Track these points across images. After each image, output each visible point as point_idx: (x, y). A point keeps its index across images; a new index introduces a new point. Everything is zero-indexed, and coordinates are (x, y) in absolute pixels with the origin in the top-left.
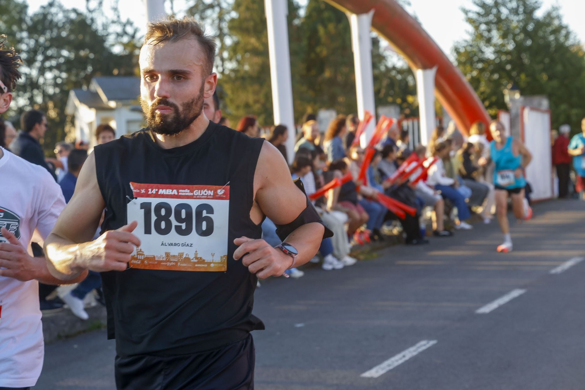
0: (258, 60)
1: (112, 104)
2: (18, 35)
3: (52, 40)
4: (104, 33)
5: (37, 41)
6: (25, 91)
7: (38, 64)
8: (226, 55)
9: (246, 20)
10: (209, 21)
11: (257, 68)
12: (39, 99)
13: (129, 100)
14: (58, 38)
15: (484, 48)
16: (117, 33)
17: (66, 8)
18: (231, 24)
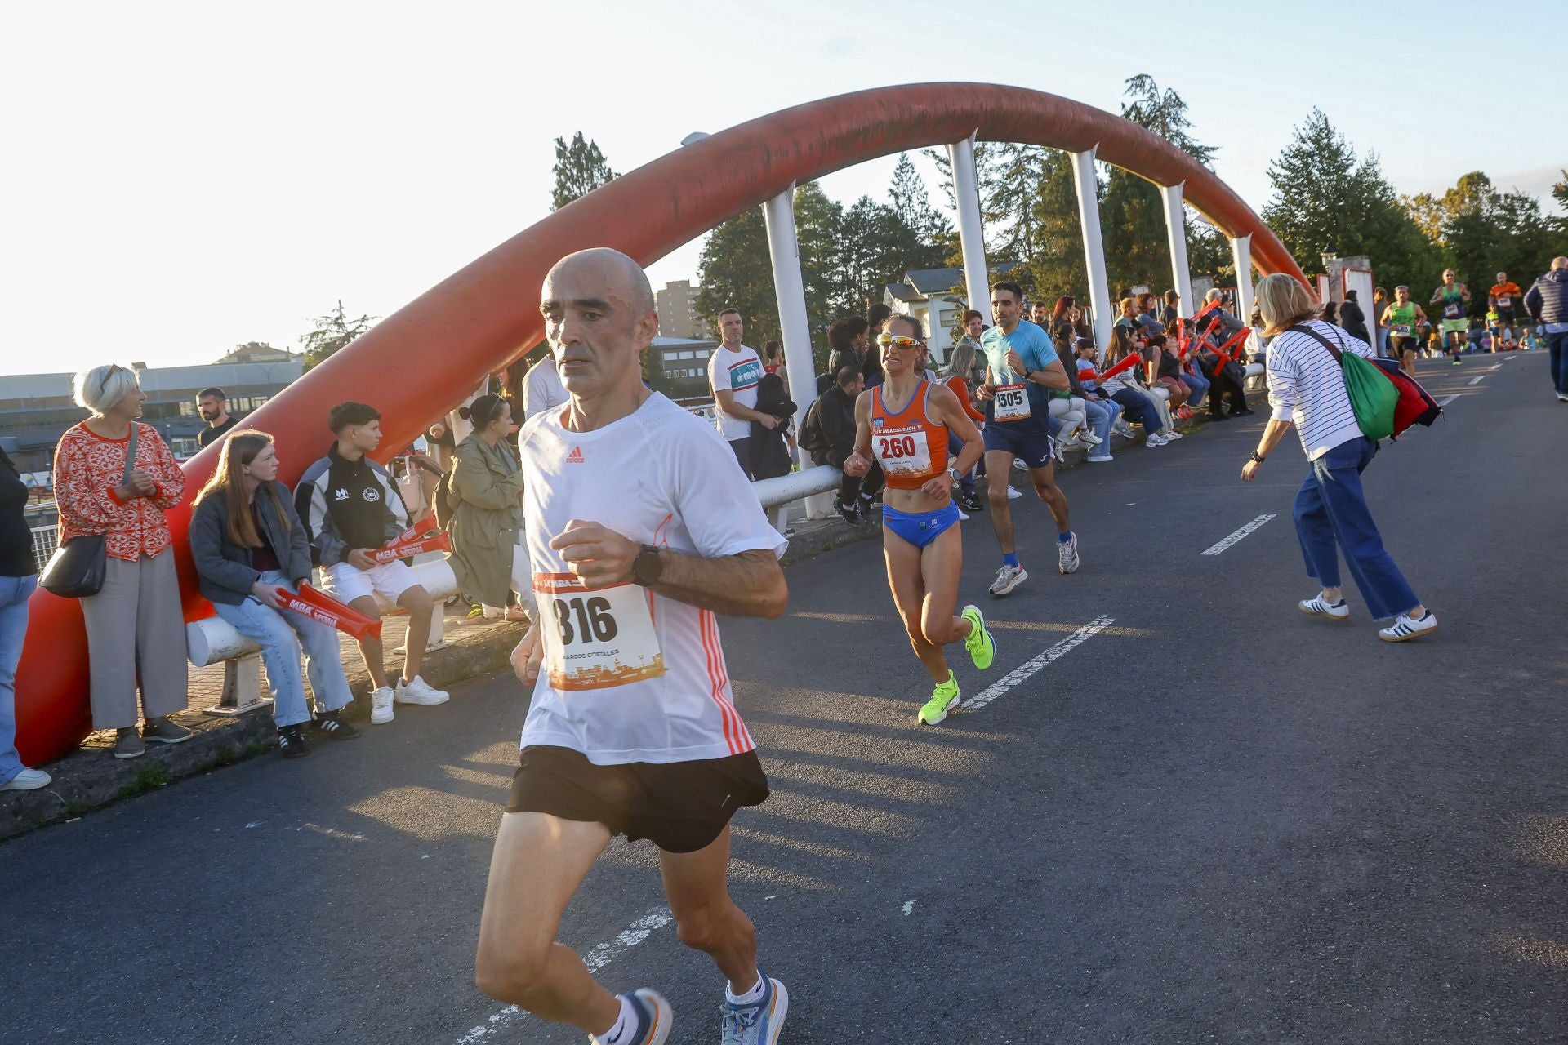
1: (926, 296)
2: (834, 237)
3: (865, 238)
4: (915, 227)
5: (851, 240)
6: (843, 290)
7: (853, 263)
8: (1032, 239)
9: (1050, 204)
10: (1014, 208)
12: (857, 297)
13: (941, 291)
14: (872, 236)
15: (1296, 212)
16: (925, 226)
17: (876, 206)
18: (1035, 209)
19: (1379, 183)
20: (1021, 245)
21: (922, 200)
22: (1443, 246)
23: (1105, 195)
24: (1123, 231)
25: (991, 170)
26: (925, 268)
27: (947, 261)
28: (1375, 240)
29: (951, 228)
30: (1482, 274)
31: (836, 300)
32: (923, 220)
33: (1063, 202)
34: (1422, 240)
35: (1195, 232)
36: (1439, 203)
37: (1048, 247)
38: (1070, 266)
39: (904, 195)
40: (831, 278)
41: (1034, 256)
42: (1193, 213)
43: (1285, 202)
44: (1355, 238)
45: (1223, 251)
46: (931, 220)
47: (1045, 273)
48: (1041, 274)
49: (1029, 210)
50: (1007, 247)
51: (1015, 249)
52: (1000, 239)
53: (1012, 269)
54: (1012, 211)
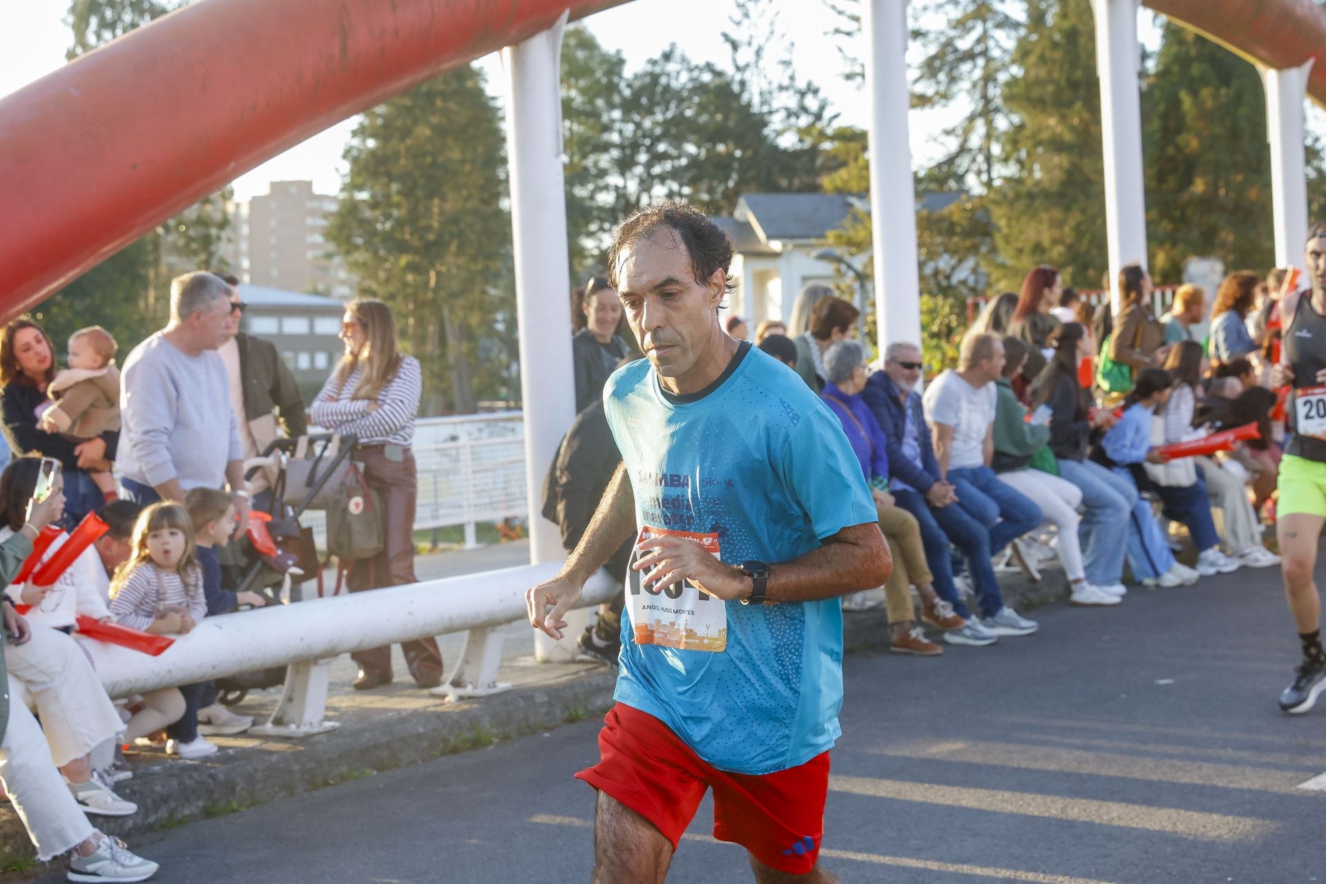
0: (1061, 160)
1: (776, 246)
2: (605, 118)
3: (666, 123)
4: (765, 109)
5: (638, 126)
6: (615, 221)
7: (639, 170)
8: (996, 149)
9: (1038, 82)
10: (965, 85)
11: (1058, 175)
13: (808, 237)
14: (679, 120)
16: (787, 109)
17: (694, 63)
18: (1007, 91)
20: (974, 160)
21: (786, 57)
24: (1178, 148)
25: (925, 8)
26: (777, 189)
27: (826, 181)
29: (836, 116)
31: (601, 240)
32: (784, 94)
37: (1027, 164)
38: (1067, 209)
39: (750, 44)
40: (592, 198)
46: (798, 97)
47: (1018, 219)
48: (1009, 219)
49: (994, 92)
50: (944, 163)
51: (959, 166)
52: (932, 143)
53: (952, 207)
54: (960, 90)
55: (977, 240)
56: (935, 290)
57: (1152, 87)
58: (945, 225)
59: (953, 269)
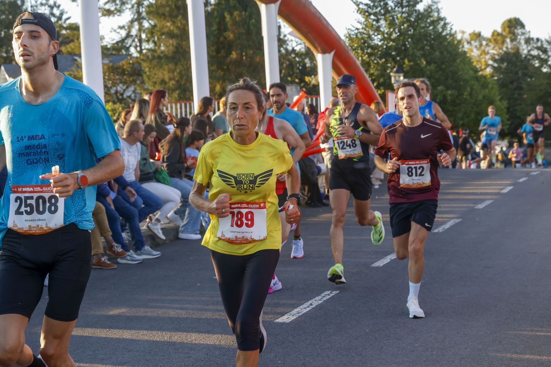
0: (173, 42)
8: (143, 36)
9: (162, 6)
10: (128, 6)
11: (172, 48)
15: (373, 36)
18: (148, 9)
19: (440, 19)
20: (134, 41)
22: (489, 76)
23: (211, 5)
24: (225, 38)
27: (63, 49)
28: (436, 65)
29: (68, 18)
30: (519, 102)
32: (43, 8)
33: (173, 6)
34: (472, 69)
35: (288, 45)
36: (489, 40)
37: (158, 44)
38: (176, 64)
41: (144, 51)
42: (287, 29)
43: (364, 26)
44: (419, 62)
45: (311, 63)
46: (49, 8)
47: (154, 68)
48: (150, 69)
49: (142, 10)
50: (120, 41)
51: (127, 43)
52: (114, 33)
53: (124, 62)
54: (127, 8)
55: (135, 77)
56: (116, 100)
57: (213, 10)
58: (120, 70)
59: (124, 91)
